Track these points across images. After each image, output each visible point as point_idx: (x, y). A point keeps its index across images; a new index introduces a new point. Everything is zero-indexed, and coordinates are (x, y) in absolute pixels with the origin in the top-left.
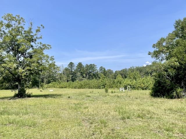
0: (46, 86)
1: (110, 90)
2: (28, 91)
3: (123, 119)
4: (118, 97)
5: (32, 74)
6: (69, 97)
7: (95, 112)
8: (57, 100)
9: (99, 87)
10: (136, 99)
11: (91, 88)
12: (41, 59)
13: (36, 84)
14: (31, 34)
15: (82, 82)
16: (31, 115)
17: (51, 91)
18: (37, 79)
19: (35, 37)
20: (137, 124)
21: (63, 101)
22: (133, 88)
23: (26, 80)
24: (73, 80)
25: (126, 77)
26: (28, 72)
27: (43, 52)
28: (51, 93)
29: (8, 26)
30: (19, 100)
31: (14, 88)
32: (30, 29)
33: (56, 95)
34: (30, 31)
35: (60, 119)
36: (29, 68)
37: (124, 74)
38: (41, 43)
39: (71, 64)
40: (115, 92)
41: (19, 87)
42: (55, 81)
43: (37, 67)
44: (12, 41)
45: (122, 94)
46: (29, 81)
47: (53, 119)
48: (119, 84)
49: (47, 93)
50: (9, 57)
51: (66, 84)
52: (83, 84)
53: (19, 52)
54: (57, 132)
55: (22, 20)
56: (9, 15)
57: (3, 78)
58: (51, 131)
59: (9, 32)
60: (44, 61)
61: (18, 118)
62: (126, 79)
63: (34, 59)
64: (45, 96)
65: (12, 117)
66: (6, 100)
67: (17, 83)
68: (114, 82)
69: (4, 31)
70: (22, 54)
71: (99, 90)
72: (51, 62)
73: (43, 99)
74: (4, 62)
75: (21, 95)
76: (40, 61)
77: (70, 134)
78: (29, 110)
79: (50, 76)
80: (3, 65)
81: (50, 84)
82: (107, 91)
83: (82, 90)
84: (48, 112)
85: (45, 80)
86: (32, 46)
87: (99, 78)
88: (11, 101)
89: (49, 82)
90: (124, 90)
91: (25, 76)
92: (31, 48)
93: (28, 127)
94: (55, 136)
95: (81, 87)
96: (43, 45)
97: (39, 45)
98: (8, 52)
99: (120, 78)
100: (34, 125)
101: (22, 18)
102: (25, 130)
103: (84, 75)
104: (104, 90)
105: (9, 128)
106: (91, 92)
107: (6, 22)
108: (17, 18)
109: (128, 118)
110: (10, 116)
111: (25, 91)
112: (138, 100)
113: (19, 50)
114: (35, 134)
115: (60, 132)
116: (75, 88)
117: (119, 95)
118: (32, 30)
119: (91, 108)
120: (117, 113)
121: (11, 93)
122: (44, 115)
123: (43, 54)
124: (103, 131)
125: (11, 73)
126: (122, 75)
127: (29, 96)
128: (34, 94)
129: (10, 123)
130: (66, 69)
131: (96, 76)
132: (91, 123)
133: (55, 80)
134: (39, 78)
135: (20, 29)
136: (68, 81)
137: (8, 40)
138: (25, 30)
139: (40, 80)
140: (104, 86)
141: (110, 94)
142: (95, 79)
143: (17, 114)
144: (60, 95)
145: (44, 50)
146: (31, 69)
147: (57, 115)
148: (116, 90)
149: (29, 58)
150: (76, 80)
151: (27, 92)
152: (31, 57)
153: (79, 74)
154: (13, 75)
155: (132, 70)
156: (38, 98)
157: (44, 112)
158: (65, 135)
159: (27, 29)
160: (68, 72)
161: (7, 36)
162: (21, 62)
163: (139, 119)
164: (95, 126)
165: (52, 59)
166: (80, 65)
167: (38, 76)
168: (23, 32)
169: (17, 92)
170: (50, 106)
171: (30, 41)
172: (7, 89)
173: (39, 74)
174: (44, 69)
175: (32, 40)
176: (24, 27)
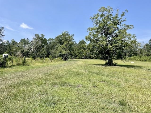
0: (128, 58)
2: (115, 62)
5: (117, 49)
6: (149, 70)
8: (137, 70)
12: (125, 37)
13: (120, 57)
14: (118, 19)
17: (132, 63)
18: (121, 53)
19: (120, 20)
21: (143, 72)
23: (113, 54)
26: (115, 48)
27: (127, 32)
28: (133, 65)
29: (102, 16)
30: (108, 67)
31: (105, 58)
32: (117, 15)
33: (136, 66)
34: (117, 17)
35: (140, 86)
36: (115, 45)
38: (125, 25)
41: (109, 58)
42: (136, 55)
43: (121, 44)
44: (104, 26)
46: (115, 54)
47: (133, 85)
49: (129, 64)
50: (102, 37)
51: (146, 58)
53: (109, 34)
54: (137, 95)
55: (111, 10)
56: (102, 8)
57: (99, 52)
58: (132, 93)
59: (102, 20)
60: (127, 39)
61: (107, 79)
63: (119, 38)
64: (128, 66)
65: (104, 78)
66: (100, 66)
67: (107, 55)
69: (99, 20)
70: (111, 35)
72: (132, 39)
73: (126, 69)
74: (99, 41)
75: (110, 64)
76: (123, 39)
78: (115, 75)
79: (131, 51)
80: (98, 43)
81: (131, 57)
84: (130, 79)
85: (128, 54)
86: (118, 28)
88: (104, 67)
89: (130, 56)
91: (112, 50)
92: (117, 30)
93: (114, 86)
96: (127, 26)
97: (123, 27)
98: (102, 34)
100: (119, 86)
101: (111, 8)
102: (112, 87)
105: (102, 84)
107: (100, 13)
108: (108, 9)
110: (103, 77)
111: (112, 61)
113: (109, 32)
114: (119, 92)
115: (140, 96)
118: (118, 16)
121: (104, 62)
122: (126, 80)
123: (126, 33)
125: (104, 49)
127: (115, 65)
128: (118, 64)
129: (103, 81)
130: (147, 45)
133: (136, 54)
134: (122, 52)
135: (110, 16)
136: (148, 55)
137: (102, 26)
138: (113, 16)
139: (123, 54)
143: (107, 76)
144: (140, 67)
145: (127, 30)
146: (117, 45)
147: (137, 82)
149: (115, 37)
151: (113, 62)
152: (117, 36)
154: (105, 49)
156: (122, 67)
157: (126, 78)
158: (144, 99)
159: (114, 15)
160: (148, 47)
161: (101, 23)
162: (109, 41)
165: (134, 36)
167: (121, 51)
168: (112, 18)
169: (107, 61)
170: (131, 75)
171: (116, 25)
172: (101, 59)
173: (123, 49)
174: (127, 45)
175: (118, 23)
176: (113, 14)
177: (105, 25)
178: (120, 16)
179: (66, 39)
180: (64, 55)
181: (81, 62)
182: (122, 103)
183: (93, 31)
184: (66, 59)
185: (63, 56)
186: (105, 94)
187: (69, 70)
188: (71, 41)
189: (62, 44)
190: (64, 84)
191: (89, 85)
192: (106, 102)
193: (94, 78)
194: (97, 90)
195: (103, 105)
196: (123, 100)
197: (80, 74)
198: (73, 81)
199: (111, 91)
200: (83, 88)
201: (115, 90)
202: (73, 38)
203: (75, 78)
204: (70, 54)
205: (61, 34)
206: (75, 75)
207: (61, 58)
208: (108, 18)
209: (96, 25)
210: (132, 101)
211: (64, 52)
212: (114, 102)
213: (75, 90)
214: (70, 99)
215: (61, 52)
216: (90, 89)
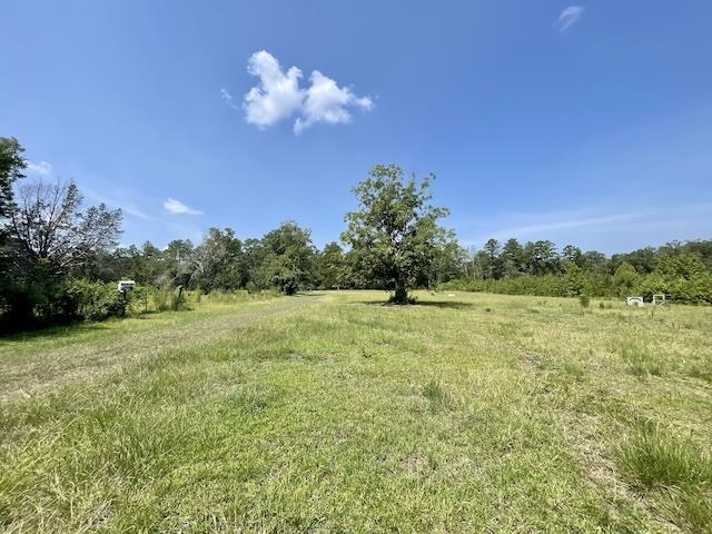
0: (441, 286)
1: (594, 302)
2: (411, 294)
3: (638, 372)
4: (622, 318)
5: (415, 263)
6: (488, 310)
7: (550, 346)
8: (463, 314)
9: (563, 294)
10: (688, 327)
11: (542, 294)
12: (431, 236)
13: (422, 282)
14: (414, 193)
15: (518, 282)
16: (417, 334)
17: (451, 296)
18: (425, 273)
19: (420, 197)
20: (686, 392)
21: (476, 316)
22: (678, 298)
23: (407, 276)
24: (497, 276)
25: (649, 271)
26: (410, 261)
27: (435, 223)
28: (452, 300)
29: (378, 185)
30: (396, 308)
31: (388, 287)
32: (412, 184)
33: (460, 304)
34: (412, 189)
35: (470, 349)
36: (411, 253)
37: (643, 262)
38: (430, 207)
39: (492, 243)
40: (610, 307)
41: (397, 287)
42: (458, 278)
43: (425, 251)
44: (384, 209)
45: (636, 313)
46: (412, 276)
47: (455, 347)
48: (623, 288)
49: (443, 300)
50: (380, 236)
51: (481, 283)
52: (519, 284)
53: (395, 227)
54: (464, 370)
55: (398, 172)
56: (379, 167)
57: (374, 270)
58: (453, 367)
59: (380, 195)
60: (436, 240)
61: (395, 336)
62: (649, 277)
63: (420, 237)
64: (441, 305)
65: (388, 333)
66: (378, 306)
67: (393, 280)
68: (608, 283)
69: (372, 195)
70: (400, 230)
71: (562, 300)
72: (449, 241)
73: (437, 310)
74: (374, 245)
75: (400, 299)
76: (429, 241)
77: (490, 379)
78: (413, 327)
79: (448, 269)
80: (372, 250)
81: (449, 283)
82: (585, 303)
83: (517, 298)
84: (447, 334)
85: (440, 275)
86: (415, 215)
87: (563, 272)
88: (386, 307)
89: (447, 279)
90: (641, 304)
91: (405, 267)
92: (414, 218)
93: (412, 354)
94: (460, 376)
95: (515, 291)
96: (435, 211)
97: (428, 211)
98: (379, 228)
99: (627, 272)
100: (423, 351)
101: (398, 169)
102: (407, 357)
103: (523, 266)
104: (577, 300)
105: (384, 349)
106: (540, 304)
107: (375, 180)
108: (391, 170)
109: (655, 372)
110: (384, 331)
111: (405, 294)
112: (695, 333)
113: (396, 223)
114: (424, 366)
115: (471, 372)
116: (501, 293)
117: (625, 314)
118: (415, 186)
119: (541, 338)
120: (617, 356)
121: (386, 295)
122: (439, 338)
123: (433, 226)
124: (573, 389)
125: (385, 263)
126: (635, 264)
127: (413, 302)
128: (420, 300)
129: (385, 342)
130: (481, 255)
131: (554, 267)
132: (542, 368)
133: (458, 275)
134: (428, 271)
135: (396, 187)
136: (485, 278)
137: (378, 210)
138: (404, 187)
139: (430, 276)
140: (577, 291)
141: (597, 310)
142: (550, 274)
143: (395, 330)
144: (469, 305)
145: (437, 220)
146: (415, 254)
147: (464, 340)
148: (615, 302)
149: (410, 236)
150: (502, 276)
151: (408, 296)
152: (414, 233)
153: (510, 263)
154: (388, 265)
155: (671, 251)
156: (428, 307)
157: (439, 331)
158: (480, 380)
159: (406, 186)
160: (484, 259)
161: (377, 202)
162: (398, 244)
163: (692, 380)
164: (551, 375)
165: (452, 235)
166: (512, 244)
167: (426, 267)
168: (400, 192)
169: (394, 293)
170: (451, 323)
171: (412, 206)
172: (379, 288)
173: (428, 264)
174: (437, 254)
175: (414, 204)
176: (402, 182)
177: (386, 206)
178: (418, 187)
179: (291, 240)
180: (288, 280)
181: (331, 297)
182: (432, 393)
183: (359, 220)
184: (291, 292)
185: (283, 283)
186: (392, 374)
187: (301, 320)
188: (304, 244)
189: (281, 252)
190: (288, 355)
191: (351, 354)
192: (393, 391)
193: (363, 337)
194: (371, 365)
195: (385, 400)
196: (433, 383)
197: (329, 328)
198: (310, 345)
199: (405, 364)
200: (336, 361)
201: (415, 362)
202: (310, 238)
203: (315, 338)
204: (303, 279)
205: (278, 227)
206: (315, 331)
207: (279, 288)
208: (393, 192)
209: (363, 205)
210: (453, 386)
211: (286, 274)
212: (414, 392)
213: (317, 370)
214: (304, 391)
215: (278, 274)
216: (353, 363)
